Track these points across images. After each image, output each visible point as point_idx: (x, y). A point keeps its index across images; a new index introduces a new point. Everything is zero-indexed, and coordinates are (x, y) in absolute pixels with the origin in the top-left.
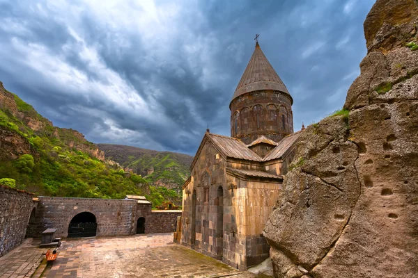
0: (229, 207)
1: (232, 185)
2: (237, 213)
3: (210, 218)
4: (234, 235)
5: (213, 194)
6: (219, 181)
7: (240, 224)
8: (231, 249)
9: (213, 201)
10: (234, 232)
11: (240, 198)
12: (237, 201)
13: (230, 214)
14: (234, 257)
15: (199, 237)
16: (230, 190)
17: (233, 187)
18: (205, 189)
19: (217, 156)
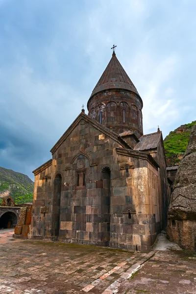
0: (121, 189)
1: (127, 165)
2: (135, 193)
3: (87, 203)
4: (130, 217)
5: (94, 176)
6: (104, 162)
7: (140, 203)
8: (126, 232)
9: (94, 185)
10: (130, 213)
11: (139, 177)
12: (135, 181)
13: (123, 195)
14: (131, 239)
15: (67, 226)
16: (124, 171)
17: (127, 167)
18: (78, 172)
19: (101, 137)
